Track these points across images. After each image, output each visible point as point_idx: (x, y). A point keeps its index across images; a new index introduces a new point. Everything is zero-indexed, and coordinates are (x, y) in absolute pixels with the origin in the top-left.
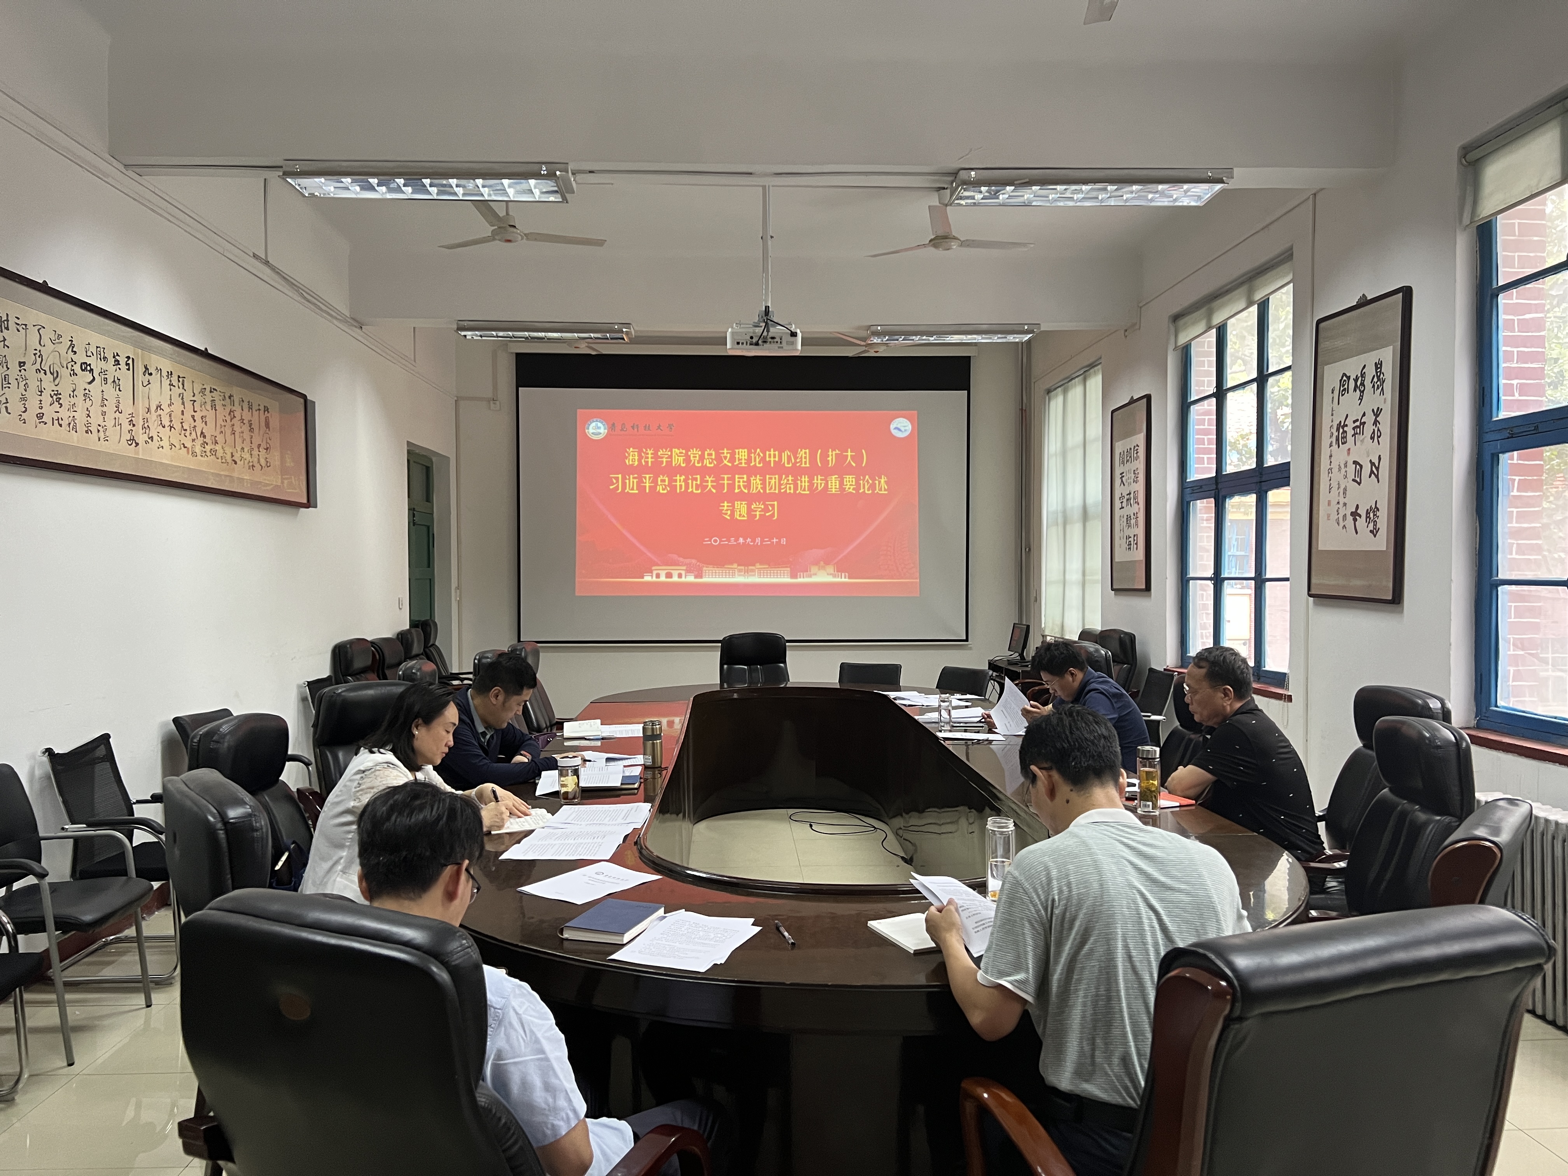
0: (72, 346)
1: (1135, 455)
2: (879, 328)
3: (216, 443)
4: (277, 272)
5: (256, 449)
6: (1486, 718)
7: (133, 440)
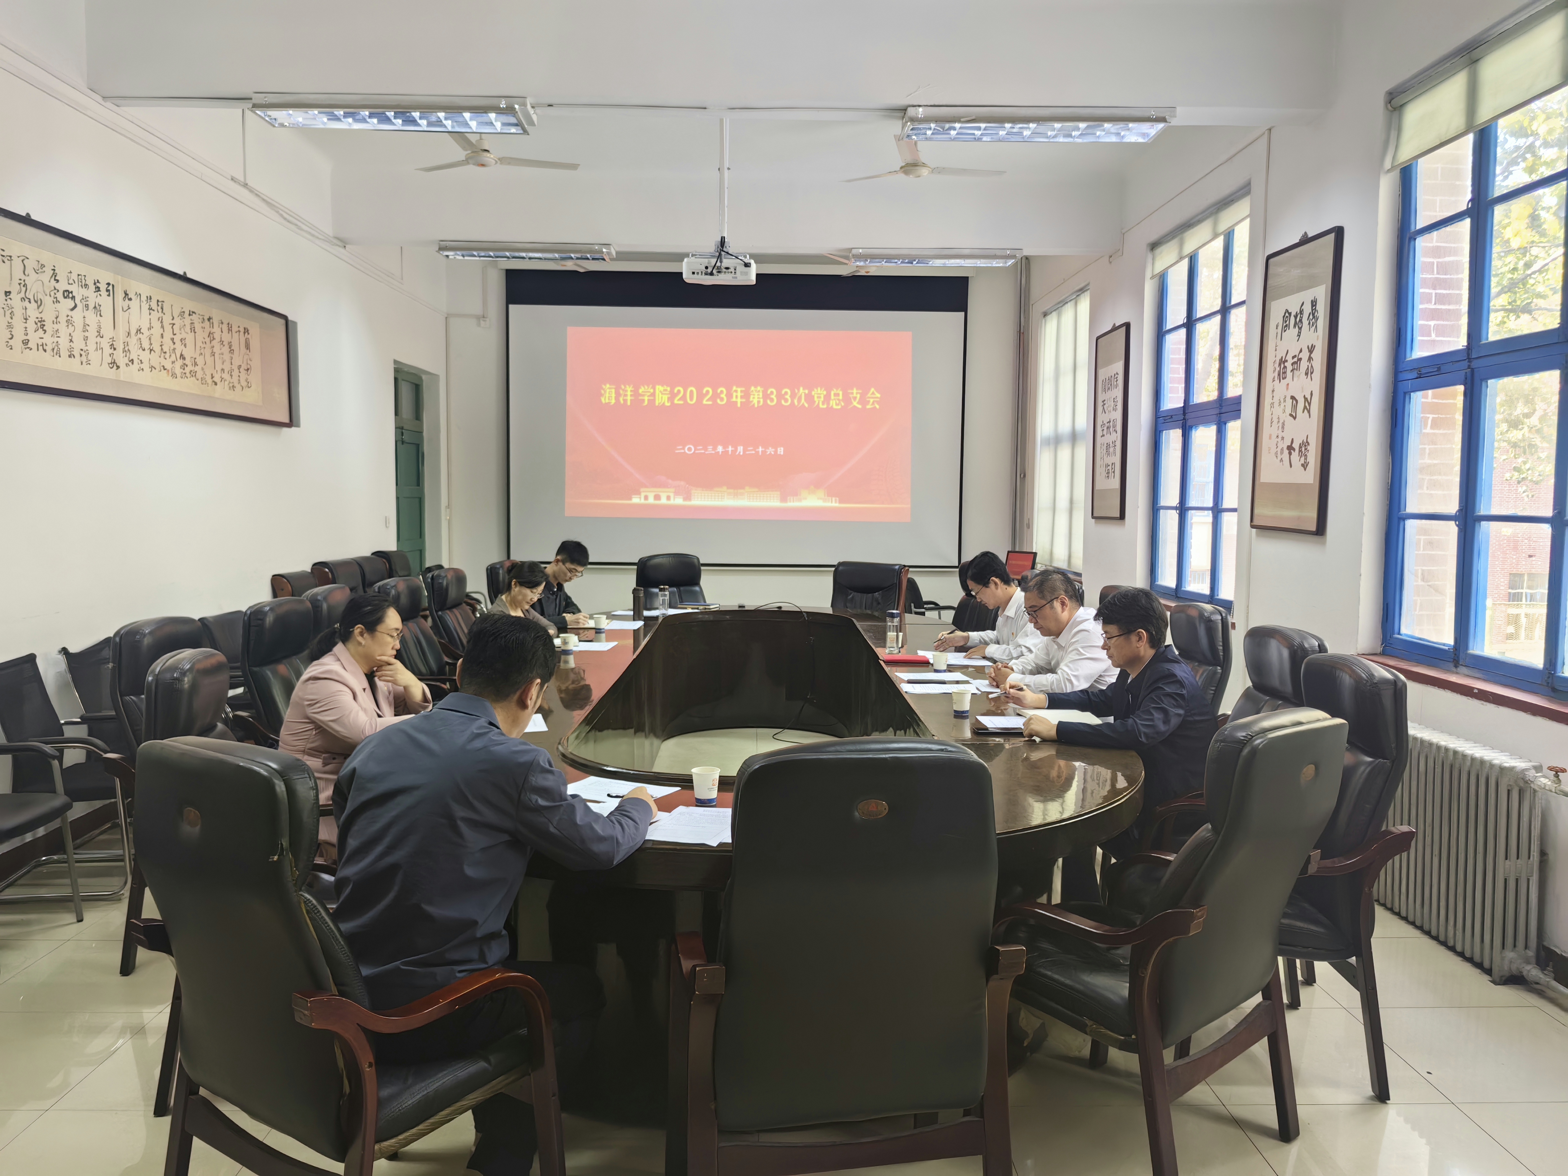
0: (54, 275)
1: (1115, 383)
2: (861, 251)
3: (196, 364)
4: (256, 194)
5: (236, 371)
6: (1390, 645)
7: (114, 363)
